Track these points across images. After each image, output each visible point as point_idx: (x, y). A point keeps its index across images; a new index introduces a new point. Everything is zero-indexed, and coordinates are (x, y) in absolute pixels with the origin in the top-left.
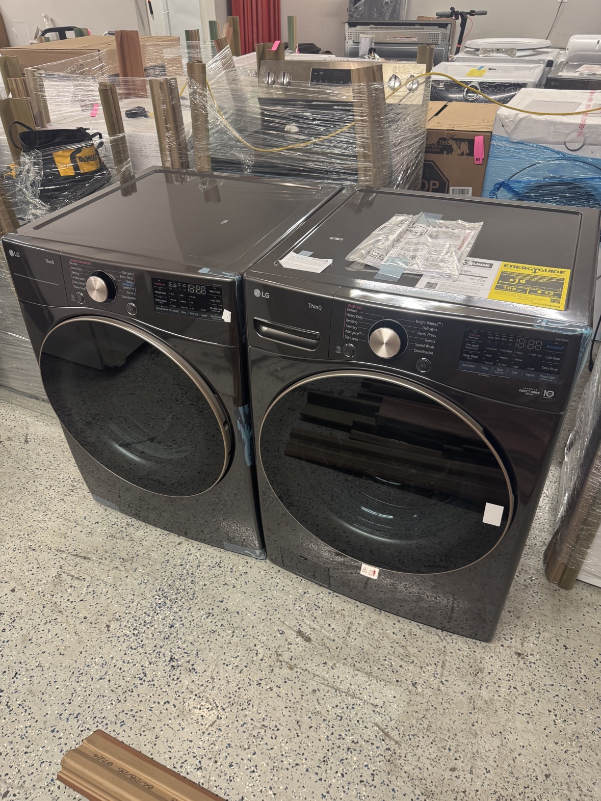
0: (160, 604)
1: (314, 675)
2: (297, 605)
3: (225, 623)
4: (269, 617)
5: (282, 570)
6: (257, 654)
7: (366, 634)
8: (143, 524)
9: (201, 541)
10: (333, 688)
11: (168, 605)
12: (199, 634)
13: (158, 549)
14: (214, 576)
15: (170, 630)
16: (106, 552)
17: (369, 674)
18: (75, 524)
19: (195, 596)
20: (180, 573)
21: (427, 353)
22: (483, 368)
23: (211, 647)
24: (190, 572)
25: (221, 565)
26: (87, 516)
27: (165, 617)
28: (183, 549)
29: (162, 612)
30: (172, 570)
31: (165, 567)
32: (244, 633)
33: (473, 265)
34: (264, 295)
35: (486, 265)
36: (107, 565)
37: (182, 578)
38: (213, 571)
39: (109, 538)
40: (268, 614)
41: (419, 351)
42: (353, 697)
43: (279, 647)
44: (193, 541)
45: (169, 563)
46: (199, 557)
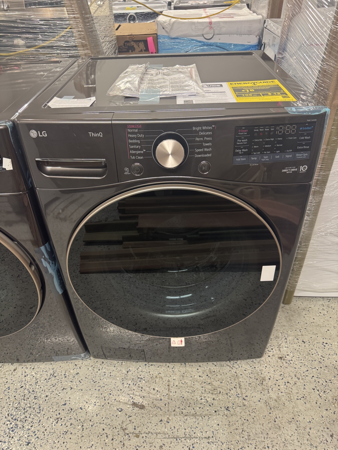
0: (12, 428)
1: (157, 434)
2: (125, 383)
3: (73, 421)
4: (107, 402)
5: (105, 361)
6: (107, 436)
7: (181, 385)
9: (32, 361)
10: (174, 438)
11: (20, 426)
12: (54, 440)
14: (52, 386)
15: (28, 447)
17: (195, 415)
19: (41, 408)
20: (22, 394)
21: (206, 156)
22: (253, 159)
23: (67, 447)
24: (31, 390)
25: (55, 375)
27: (20, 437)
28: (20, 374)
29: (16, 434)
30: (14, 394)
31: (7, 394)
32: (91, 423)
33: (208, 87)
34: (41, 134)
35: (218, 86)
37: (25, 398)
38: (50, 382)
40: (105, 400)
41: (200, 156)
42: (190, 438)
43: (122, 423)
44: (26, 364)
45: (10, 389)
46: (35, 375)
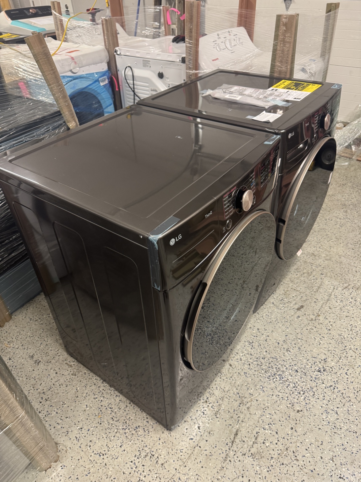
0: (280, 378)
1: (322, 307)
2: (281, 308)
3: (293, 343)
4: (289, 321)
6: (312, 329)
7: (297, 284)
8: (208, 390)
10: (327, 301)
11: (281, 373)
12: (301, 356)
13: (234, 379)
14: (260, 347)
15: (299, 372)
16: (232, 417)
17: (319, 288)
18: (196, 448)
19: (274, 357)
20: (256, 366)
23: (309, 350)
24: (256, 359)
25: (251, 342)
26: (189, 438)
27: (290, 375)
28: (236, 363)
29: (286, 377)
30: (253, 371)
32: (300, 334)
36: (245, 415)
37: (260, 364)
38: (255, 347)
39: (218, 416)
40: (287, 322)
42: (331, 295)
43: (307, 319)
45: (247, 372)
46: (243, 354)
